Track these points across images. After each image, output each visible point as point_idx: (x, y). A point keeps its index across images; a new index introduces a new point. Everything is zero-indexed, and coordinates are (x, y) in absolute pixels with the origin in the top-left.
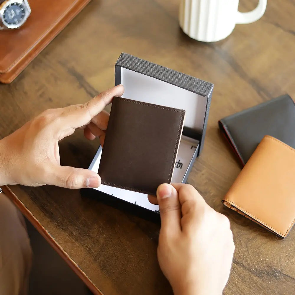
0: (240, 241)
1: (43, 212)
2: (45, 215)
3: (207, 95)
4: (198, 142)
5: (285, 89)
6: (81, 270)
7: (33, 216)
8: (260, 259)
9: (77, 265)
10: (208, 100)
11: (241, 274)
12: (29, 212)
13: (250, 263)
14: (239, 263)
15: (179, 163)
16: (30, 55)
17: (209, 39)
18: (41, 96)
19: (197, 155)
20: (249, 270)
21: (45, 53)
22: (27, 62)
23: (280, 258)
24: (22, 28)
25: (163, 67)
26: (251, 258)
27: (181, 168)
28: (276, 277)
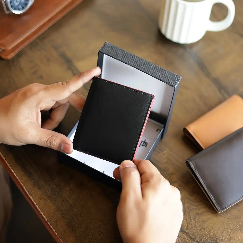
0: (190, 215)
1: (23, 171)
2: (25, 174)
3: (175, 86)
4: (163, 126)
6: (50, 225)
7: (15, 174)
8: (205, 232)
9: (46, 220)
10: (175, 90)
12: (12, 170)
13: (196, 234)
14: (186, 233)
15: (144, 142)
17: (182, 41)
19: (161, 137)
20: (194, 240)
21: (42, 37)
23: (222, 233)
24: (24, 14)
25: (139, 58)
26: (197, 230)
27: (146, 147)
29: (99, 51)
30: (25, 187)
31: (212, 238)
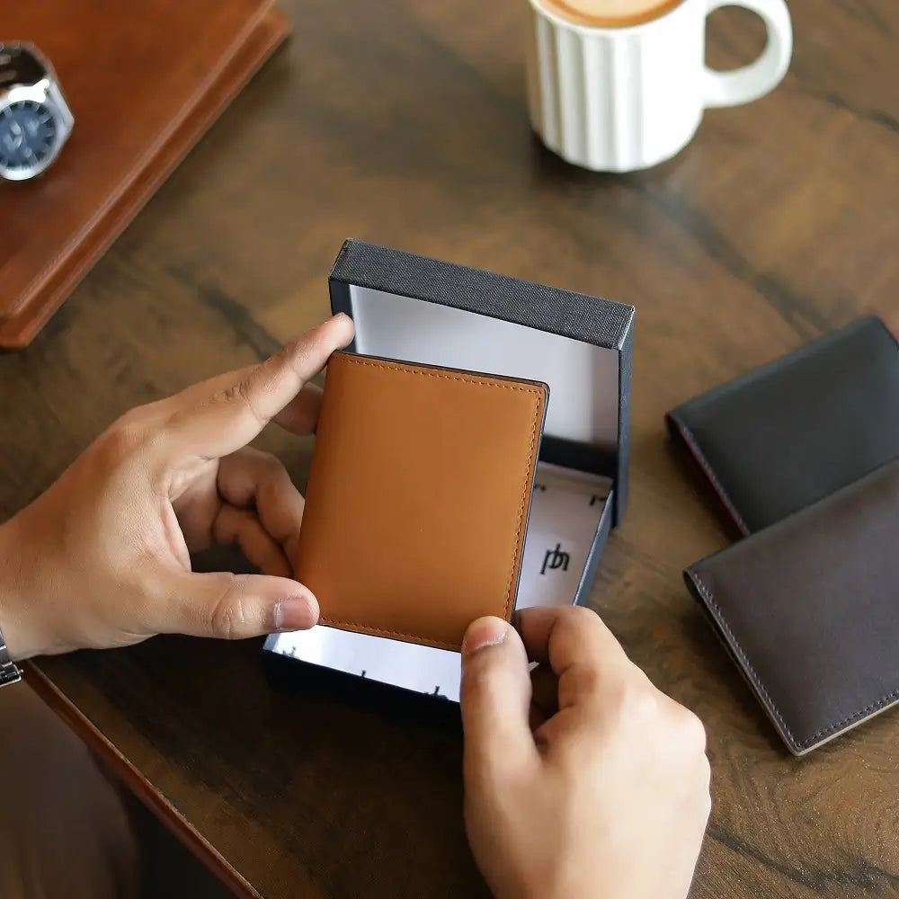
0: (752, 784)
3: (616, 342)
4: (609, 481)
5: (867, 300)
7: (117, 751)
8: (817, 835)
10: (620, 357)
11: (758, 885)
12: (104, 738)
13: (784, 848)
14: (750, 852)
15: (557, 553)
16: (79, 255)
18: (121, 379)
19: (609, 523)
20: (783, 869)
21: (128, 245)
22: (74, 279)
23: (878, 825)
26: (788, 833)
27: (565, 569)
28: (868, 885)
29: (331, 279)
30: (161, 789)
31: (843, 852)
